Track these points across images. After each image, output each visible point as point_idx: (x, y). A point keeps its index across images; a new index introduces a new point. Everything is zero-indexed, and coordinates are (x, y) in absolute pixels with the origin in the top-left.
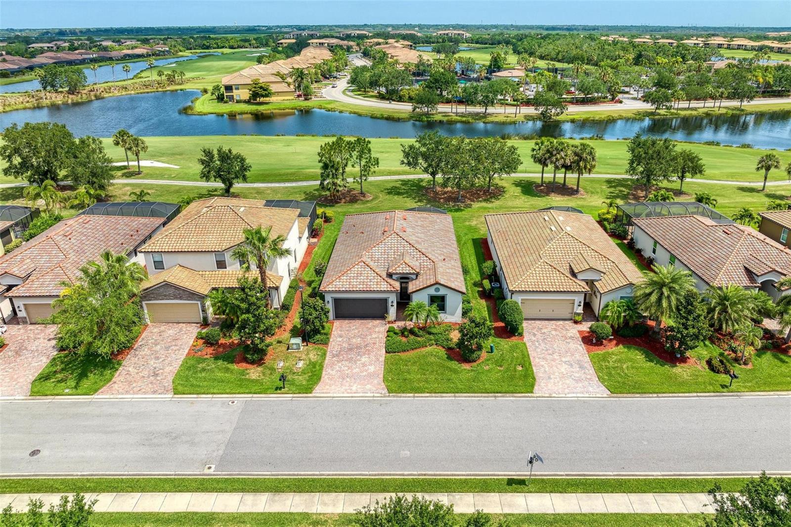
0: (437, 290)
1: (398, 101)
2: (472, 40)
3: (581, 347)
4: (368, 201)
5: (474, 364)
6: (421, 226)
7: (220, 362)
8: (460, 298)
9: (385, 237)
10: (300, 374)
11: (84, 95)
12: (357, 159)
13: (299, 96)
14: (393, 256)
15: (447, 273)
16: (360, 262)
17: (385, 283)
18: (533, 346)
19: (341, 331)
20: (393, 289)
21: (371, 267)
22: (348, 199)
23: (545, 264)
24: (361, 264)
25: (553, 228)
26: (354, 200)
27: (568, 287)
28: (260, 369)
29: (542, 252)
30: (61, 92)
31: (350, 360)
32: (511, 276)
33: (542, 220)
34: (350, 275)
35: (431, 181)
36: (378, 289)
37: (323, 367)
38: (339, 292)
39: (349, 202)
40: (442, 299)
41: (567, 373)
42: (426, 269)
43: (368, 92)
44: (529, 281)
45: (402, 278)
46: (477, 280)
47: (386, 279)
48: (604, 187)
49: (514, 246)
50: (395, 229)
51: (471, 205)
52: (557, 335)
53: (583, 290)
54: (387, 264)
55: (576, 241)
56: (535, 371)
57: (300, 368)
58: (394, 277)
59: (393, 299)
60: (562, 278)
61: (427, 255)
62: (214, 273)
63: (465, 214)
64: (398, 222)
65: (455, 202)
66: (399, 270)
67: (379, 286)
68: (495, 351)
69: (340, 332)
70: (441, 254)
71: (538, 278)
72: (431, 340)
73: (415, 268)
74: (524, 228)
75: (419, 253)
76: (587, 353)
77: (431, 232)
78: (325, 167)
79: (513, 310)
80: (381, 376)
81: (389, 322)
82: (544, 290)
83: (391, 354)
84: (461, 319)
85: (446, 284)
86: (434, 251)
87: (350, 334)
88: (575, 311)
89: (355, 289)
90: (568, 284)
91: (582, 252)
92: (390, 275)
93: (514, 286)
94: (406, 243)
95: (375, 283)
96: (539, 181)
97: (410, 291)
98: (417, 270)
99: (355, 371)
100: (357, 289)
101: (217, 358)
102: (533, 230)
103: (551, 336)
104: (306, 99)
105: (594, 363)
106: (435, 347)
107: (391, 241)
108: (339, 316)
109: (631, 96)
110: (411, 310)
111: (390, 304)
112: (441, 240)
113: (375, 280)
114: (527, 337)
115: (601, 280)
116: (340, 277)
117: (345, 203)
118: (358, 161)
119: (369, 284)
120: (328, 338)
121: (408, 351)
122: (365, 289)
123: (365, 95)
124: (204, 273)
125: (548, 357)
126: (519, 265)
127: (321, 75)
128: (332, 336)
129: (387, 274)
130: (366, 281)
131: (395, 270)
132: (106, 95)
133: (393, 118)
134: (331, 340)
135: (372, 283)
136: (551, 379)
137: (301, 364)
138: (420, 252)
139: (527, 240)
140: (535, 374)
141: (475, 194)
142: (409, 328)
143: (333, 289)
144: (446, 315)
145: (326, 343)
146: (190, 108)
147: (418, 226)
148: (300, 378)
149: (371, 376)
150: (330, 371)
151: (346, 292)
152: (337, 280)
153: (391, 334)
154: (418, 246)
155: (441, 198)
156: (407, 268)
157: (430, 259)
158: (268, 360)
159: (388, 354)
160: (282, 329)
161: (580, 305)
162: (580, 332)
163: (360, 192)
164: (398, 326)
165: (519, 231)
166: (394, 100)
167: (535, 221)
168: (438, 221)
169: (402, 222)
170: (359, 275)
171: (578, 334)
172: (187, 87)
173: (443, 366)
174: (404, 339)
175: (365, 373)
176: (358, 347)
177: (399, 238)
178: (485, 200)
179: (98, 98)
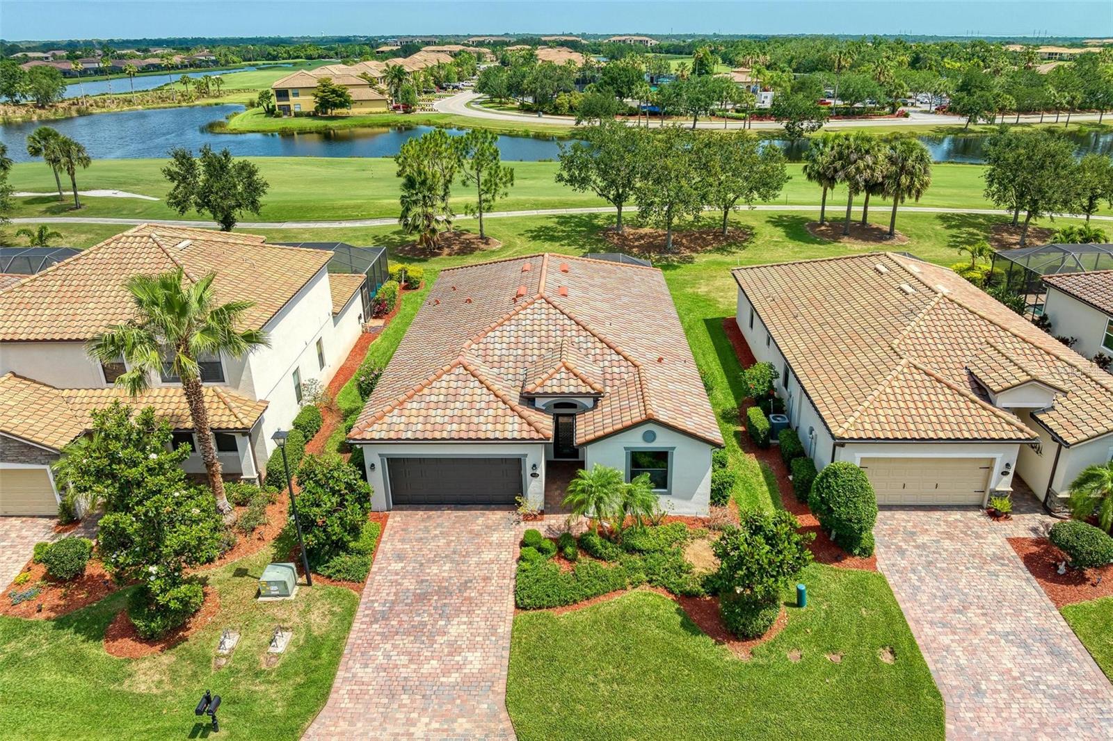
0: (649, 436)
1: (553, 114)
2: (661, 48)
3: (1032, 589)
4: (494, 251)
5: (759, 645)
6: (600, 287)
7: (67, 635)
8: (707, 454)
9: (517, 308)
10: (271, 678)
11: (60, 110)
12: (472, 168)
13: (396, 108)
14: (536, 352)
15: (670, 392)
16: (455, 366)
17: (517, 419)
18: (906, 586)
19: (403, 541)
20: (535, 435)
21: (482, 378)
22: (456, 248)
23: (914, 370)
24: (457, 371)
25: (906, 287)
26: (467, 249)
27: (981, 427)
28: (167, 659)
29: (896, 341)
30: (25, 105)
31: (417, 631)
32: (828, 400)
33: (872, 273)
34: (428, 399)
35: (614, 216)
36: (498, 435)
37: (340, 654)
38: (398, 441)
39: (458, 254)
40: (662, 457)
41: (1023, 674)
42: (617, 383)
43: (505, 103)
44: (880, 412)
45: (557, 406)
46: (729, 406)
47: (519, 408)
48: (938, 227)
49: (819, 329)
50: (541, 290)
51: (693, 258)
52: (958, 552)
53: (1020, 435)
54: (521, 371)
55: (971, 317)
56: (931, 667)
57: (278, 655)
58: (540, 403)
59: (536, 459)
60: (962, 405)
61: (619, 349)
62: (98, 392)
63: (683, 272)
64: (550, 276)
65: (660, 252)
66: (553, 387)
67: (499, 427)
68: (807, 599)
69: (399, 545)
70: (649, 348)
71: (902, 405)
72: (635, 570)
73: (590, 380)
74: (833, 291)
75: (599, 345)
76: (1052, 605)
77: (625, 300)
78: (410, 184)
79: (852, 490)
80: (501, 687)
81: (527, 517)
82: (923, 435)
83: (531, 612)
84: (707, 508)
85: (672, 422)
86: (634, 339)
87: (425, 551)
88: (992, 486)
89: (437, 435)
90: (978, 419)
91: (991, 341)
92: (529, 399)
93: (846, 425)
94: (567, 322)
95: (491, 419)
96: (817, 218)
97: (579, 438)
98: (598, 386)
99: (426, 669)
100: (445, 435)
101: (61, 623)
102: (855, 294)
103: (944, 554)
104: (406, 112)
105: (1085, 640)
106: (647, 588)
107: (533, 316)
108: (402, 499)
109: (918, 109)
110: (583, 491)
111: (529, 471)
112: (648, 317)
113: (491, 412)
114: (883, 559)
115: (1053, 408)
116: (401, 403)
117: (450, 255)
118: (474, 173)
119: (475, 420)
120: (365, 565)
121: (575, 602)
122: (464, 435)
123: (501, 106)
124: (74, 392)
125: (955, 619)
126: (842, 373)
127: (435, 83)
128: (379, 556)
129: (522, 396)
130: (468, 413)
131: (542, 385)
132: (96, 111)
133: (545, 136)
134: (374, 568)
135: (482, 419)
136: (984, 693)
137: (283, 644)
138: (602, 341)
139: (846, 315)
140: (934, 675)
141: (697, 238)
142: (576, 533)
143: (383, 435)
144: (672, 501)
145: (358, 578)
146: (221, 125)
147: (593, 286)
148: (272, 690)
149: (471, 685)
150: (357, 668)
151: (416, 441)
152: (396, 412)
153: (531, 552)
154: (597, 329)
155: (634, 247)
156: (572, 382)
157: (626, 359)
158: (196, 632)
159: (522, 614)
160: (255, 535)
161: (1005, 473)
162: (1015, 542)
163: (479, 235)
164: (550, 528)
165: (820, 297)
166: (546, 113)
167: (855, 276)
168: (636, 278)
169: (559, 276)
170: (451, 398)
171: (1009, 547)
172: (226, 100)
173: (674, 652)
174: (564, 567)
175: (454, 677)
176: (443, 592)
177: (552, 311)
178: (718, 250)
179: (81, 114)
